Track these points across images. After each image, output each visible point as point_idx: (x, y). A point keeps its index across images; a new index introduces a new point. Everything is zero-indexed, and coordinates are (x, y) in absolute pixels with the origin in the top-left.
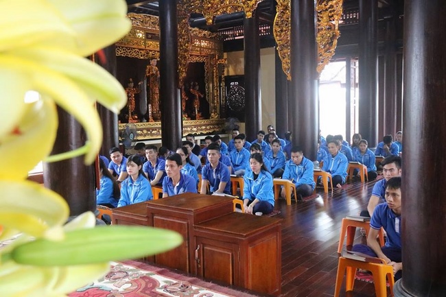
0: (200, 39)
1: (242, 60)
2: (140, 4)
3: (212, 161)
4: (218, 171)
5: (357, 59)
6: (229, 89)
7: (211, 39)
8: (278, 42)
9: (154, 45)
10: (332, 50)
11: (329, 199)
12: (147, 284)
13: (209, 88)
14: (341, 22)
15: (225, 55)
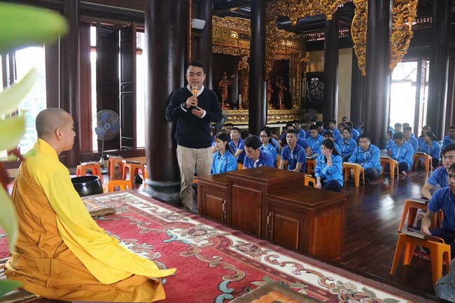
0: (286, 40)
1: (323, 58)
2: (235, 9)
3: (290, 143)
4: (295, 152)
5: (428, 60)
6: (310, 84)
7: (295, 40)
8: (355, 41)
9: (245, 44)
10: (405, 49)
11: (395, 184)
12: (222, 242)
13: (292, 82)
14: (414, 23)
15: (308, 54)
